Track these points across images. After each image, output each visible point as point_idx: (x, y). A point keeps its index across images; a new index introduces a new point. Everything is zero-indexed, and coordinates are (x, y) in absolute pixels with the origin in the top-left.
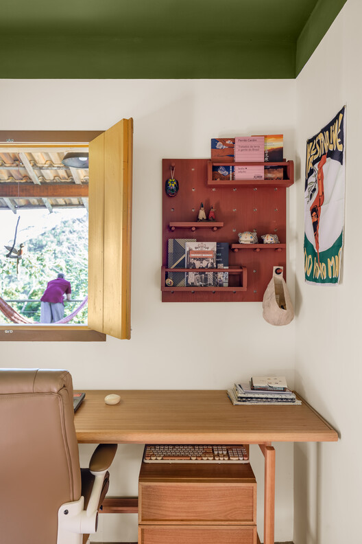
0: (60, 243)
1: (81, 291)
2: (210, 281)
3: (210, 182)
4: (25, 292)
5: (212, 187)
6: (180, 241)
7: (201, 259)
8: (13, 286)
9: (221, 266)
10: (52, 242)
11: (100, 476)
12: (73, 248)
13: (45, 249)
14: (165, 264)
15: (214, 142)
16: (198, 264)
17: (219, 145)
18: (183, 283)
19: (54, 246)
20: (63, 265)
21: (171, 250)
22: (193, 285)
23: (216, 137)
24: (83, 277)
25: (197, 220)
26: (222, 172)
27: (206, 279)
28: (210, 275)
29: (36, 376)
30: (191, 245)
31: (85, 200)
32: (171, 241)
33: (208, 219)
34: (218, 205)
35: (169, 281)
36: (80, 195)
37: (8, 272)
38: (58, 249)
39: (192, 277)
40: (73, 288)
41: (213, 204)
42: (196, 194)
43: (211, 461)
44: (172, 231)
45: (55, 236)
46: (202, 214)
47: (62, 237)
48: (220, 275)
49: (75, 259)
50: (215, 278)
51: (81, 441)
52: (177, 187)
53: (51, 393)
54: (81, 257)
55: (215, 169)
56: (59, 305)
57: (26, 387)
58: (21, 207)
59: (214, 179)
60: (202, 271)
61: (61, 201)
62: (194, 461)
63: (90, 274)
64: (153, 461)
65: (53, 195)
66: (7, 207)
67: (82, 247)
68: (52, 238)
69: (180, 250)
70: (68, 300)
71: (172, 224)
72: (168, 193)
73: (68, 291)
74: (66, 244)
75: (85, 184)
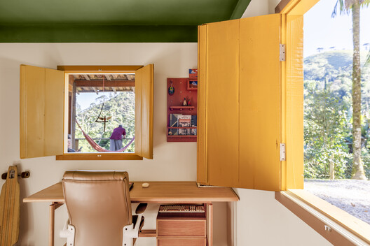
0: (119, 105)
1: (131, 133)
2: (189, 133)
3: (189, 88)
4: (100, 133)
5: (189, 90)
6: (175, 115)
7: (184, 123)
8: (93, 129)
9: (193, 126)
10: (115, 105)
11: (140, 215)
12: (126, 108)
13: (111, 109)
14: (169, 125)
15: (190, 71)
16: (183, 125)
17: (193, 72)
18: (177, 133)
19: (116, 107)
20: (121, 118)
21: (171, 119)
22: (181, 134)
23: (192, 68)
24: (132, 125)
25: (183, 105)
26: (194, 84)
27: (187, 132)
28: (189, 130)
29: (114, 173)
30: (180, 117)
31: (133, 88)
32: (171, 115)
33: (187, 105)
34: (192, 99)
35: (170, 133)
36: (130, 86)
37: (90, 122)
38: (118, 109)
39: (180, 131)
40: (127, 131)
41: (190, 98)
42: (182, 94)
43: (188, 211)
44: (171, 110)
45: (116, 101)
46: (185, 103)
47: (121, 102)
48: (193, 130)
49: (127, 115)
50: (191, 131)
51: (132, 202)
52: (174, 90)
53: (120, 180)
54: (131, 114)
55: (191, 82)
56: (119, 141)
57: (111, 178)
58: (100, 91)
59: (190, 87)
60: (185, 128)
61: (121, 88)
62: (180, 211)
63: (135, 123)
64: (163, 211)
65: (117, 86)
66: (94, 91)
67: (131, 108)
68: (115, 102)
69: (175, 119)
70: (124, 138)
71: (171, 107)
72: (170, 93)
73: (124, 133)
74: (122, 106)
75: (133, 80)
